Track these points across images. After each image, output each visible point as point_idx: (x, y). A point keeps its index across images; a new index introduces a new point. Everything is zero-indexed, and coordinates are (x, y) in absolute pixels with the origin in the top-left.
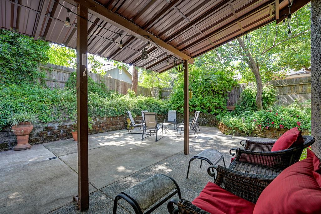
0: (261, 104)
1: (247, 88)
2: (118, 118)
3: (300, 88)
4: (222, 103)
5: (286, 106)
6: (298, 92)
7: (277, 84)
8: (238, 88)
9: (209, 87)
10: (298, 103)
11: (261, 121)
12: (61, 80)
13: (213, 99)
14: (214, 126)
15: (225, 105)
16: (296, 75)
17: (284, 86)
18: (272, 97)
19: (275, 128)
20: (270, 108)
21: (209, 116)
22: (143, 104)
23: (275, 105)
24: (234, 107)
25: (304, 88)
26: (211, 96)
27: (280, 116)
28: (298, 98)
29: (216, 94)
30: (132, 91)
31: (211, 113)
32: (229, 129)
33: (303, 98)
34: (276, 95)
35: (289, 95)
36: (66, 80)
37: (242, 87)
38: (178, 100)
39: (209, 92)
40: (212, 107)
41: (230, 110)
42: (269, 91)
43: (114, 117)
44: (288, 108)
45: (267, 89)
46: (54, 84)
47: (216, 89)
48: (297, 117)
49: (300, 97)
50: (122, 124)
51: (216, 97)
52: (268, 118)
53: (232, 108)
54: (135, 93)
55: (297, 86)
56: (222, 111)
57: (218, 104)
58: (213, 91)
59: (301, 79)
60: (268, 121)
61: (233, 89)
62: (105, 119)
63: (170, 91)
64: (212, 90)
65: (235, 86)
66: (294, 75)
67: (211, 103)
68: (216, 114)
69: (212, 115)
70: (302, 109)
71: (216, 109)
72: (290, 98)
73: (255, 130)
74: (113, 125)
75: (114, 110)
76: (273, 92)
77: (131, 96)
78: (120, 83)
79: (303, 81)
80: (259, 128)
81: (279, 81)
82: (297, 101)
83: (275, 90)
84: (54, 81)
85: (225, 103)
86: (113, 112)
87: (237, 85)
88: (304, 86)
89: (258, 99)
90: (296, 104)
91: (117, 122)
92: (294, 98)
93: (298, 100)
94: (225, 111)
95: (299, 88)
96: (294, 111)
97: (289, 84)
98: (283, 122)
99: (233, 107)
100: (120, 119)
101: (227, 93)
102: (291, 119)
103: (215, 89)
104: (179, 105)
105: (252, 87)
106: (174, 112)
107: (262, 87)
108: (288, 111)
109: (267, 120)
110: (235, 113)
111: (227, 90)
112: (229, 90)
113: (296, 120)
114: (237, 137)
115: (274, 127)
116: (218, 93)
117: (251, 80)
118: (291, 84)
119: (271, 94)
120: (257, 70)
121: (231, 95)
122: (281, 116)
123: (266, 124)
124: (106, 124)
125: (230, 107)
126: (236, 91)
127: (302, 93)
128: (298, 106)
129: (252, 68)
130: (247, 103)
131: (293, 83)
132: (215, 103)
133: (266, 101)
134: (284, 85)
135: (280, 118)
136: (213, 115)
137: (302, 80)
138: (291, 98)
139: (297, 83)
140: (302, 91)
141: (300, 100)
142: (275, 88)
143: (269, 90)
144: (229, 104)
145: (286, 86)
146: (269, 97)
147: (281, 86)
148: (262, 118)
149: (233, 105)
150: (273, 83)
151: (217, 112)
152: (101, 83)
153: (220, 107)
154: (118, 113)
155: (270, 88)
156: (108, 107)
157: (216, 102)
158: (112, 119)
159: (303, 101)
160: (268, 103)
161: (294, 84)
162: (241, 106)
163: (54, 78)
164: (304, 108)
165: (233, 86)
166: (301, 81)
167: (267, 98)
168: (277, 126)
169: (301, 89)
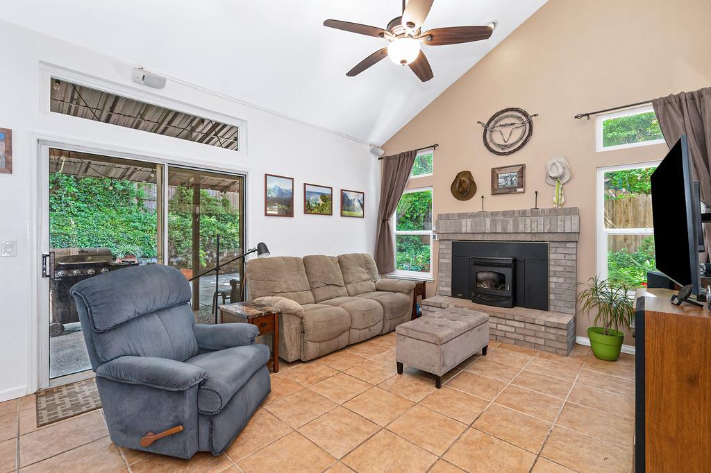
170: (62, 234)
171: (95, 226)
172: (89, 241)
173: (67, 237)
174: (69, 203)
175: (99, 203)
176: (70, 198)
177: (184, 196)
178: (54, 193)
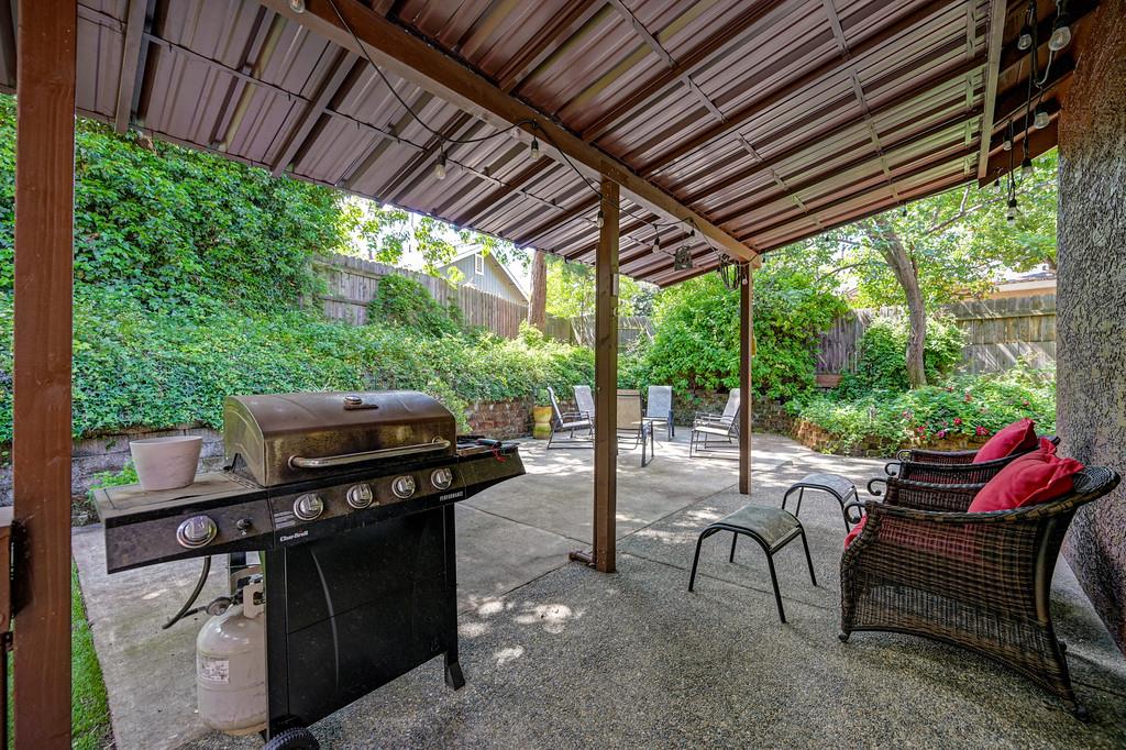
0: (922, 371)
1: (878, 322)
2: (507, 406)
3: (1033, 326)
4: (802, 365)
5: (994, 378)
6: (1026, 338)
7: (967, 314)
8: (848, 322)
9: (764, 319)
10: (1026, 369)
11: (923, 415)
12: (357, 298)
13: (775, 353)
14: (779, 431)
15: (809, 372)
16: (1021, 281)
17: (986, 319)
18: (952, 351)
19: (965, 435)
20: (949, 383)
21: (763, 403)
22: (569, 367)
23: (962, 374)
24: (838, 377)
25: (1043, 324)
26: (770, 345)
27: (977, 403)
28: (1028, 352)
29: (787, 338)
30: (533, 330)
31: (771, 394)
32: (832, 437)
33: (1040, 352)
34: (963, 346)
35: (1001, 346)
36: (368, 299)
37: (861, 319)
38: (669, 356)
39: (765, 335)
40: (774, 378)
41: (825, 385)
42: (943, 333)
43: (498, 402)
44: (997, 382)
45: (938, 329)
46: (341, 308)
47: (787, 325)
48: (1025, 407)
49: (1034, 352)
50: (519, 422)
51: (783, 347)
52: (943, 407)
53: (832, 379)
54: (541, 335)
55: (1026, 320)
56: (803, 388)
57: (792, 368)
58: (778, 331)
59: (1037, 302)
60: (944, 416)
61: (834, 325)
62: (476, 408)
63: (635, 328)
64: (772, 327)
65: (840, 316)
66: (1014, 282)
67: (771, 366)
68: (783, 399)
69: (771, 401)
70: (1039, 386)
71: (783, 383)
72: (1004, 354)
73: (908, 441)
74: (496, 424)
75: (498, 382)
76: (956, 336)
77: (529, 342)
78: (495, 304)
79: (1043, 305)
80: (917, 434)
81: (973, 305)
82: (1024, 362)
83: (961, 331)
84: (341, 300)
85: (810, 367)
86: (496, 387)
87: (846, 314)
88: (1044, 319)
89: (912, 356)
90: (1021, 372)
91: (505, 416)
92: (1016, 354)
93: (1028, 360)
94: (813, 390)
95: (1031, 326)
96: (1017, 388)
97: (1000, 313)
98: (985, 420)
99: (833, 377)
100: (511, 409)
101: (816, 336)
102: (1008, 410)
103: (783, 326)
104: (673, 371)
105: (893, 322)
106: (666, 392)
107: (925, 321)
108: (1000, 390)
109: (940, 413)
110: (843, 394)
111: (819, 329)
112: (822, 330)
113: (1021, 414)
114: (857, 460)
115: (960, 431)
116: (791, 336)
117: (890, 301)
118: (1008, 315)
119: (948, 341)
120: (911, 277)
121: (827, 343)
122: (980, 403)
123: (939, 424)
124: (480, 421)
125: (824, 377)
126: (843, 330)
127: (1039, 341)
128: (1027, 375)
129: (898, 269)
130: (879, 367)
131: (1012, 311)
132: (783, 366)
133: (937, 362)
134: (987, 316)
135: (977, 408)
136: (776, 399)
137: (1040, 303)
138: (1008, 354)
139: (1024, 312)
140: (1039, 335)
141: (1033, 361)
142: (959, 323)
143: (942, 331)
144: (822, 370)
145: (992, 319)
146: (942, 351)
147: (979, 318)
148: (927, 409)
149: (835, 372)
150: (956, 309)
151: (789, 393)
152: (449, 304)
153: (795, 378)
154: (508, 393)
155: (945, 326)
156: (484, 375)
157: (785, 364)
158: (491, 407)
159: (1041, 362)
160: (938, 368)
161: (1015, 314)
162: (859, 373)
163: (342, 292)
164: (1045, 381)
165: (835, 316)
166: (1036, 307)
167: (937, 354)
168: (968, 430)
169: (1036, 328)
170: (181, 360)
171: (249, 345)
172: (240, 378)
173: (193, 369)
174: (187, 296)
175: (244, 301)
176: (187, 285)
177: (394, 296)
178: (152, 274)
